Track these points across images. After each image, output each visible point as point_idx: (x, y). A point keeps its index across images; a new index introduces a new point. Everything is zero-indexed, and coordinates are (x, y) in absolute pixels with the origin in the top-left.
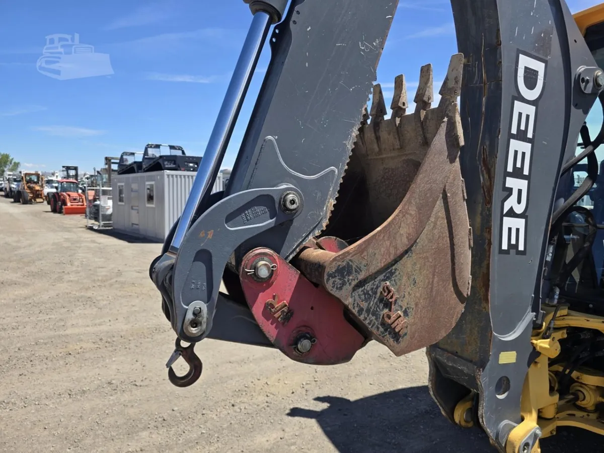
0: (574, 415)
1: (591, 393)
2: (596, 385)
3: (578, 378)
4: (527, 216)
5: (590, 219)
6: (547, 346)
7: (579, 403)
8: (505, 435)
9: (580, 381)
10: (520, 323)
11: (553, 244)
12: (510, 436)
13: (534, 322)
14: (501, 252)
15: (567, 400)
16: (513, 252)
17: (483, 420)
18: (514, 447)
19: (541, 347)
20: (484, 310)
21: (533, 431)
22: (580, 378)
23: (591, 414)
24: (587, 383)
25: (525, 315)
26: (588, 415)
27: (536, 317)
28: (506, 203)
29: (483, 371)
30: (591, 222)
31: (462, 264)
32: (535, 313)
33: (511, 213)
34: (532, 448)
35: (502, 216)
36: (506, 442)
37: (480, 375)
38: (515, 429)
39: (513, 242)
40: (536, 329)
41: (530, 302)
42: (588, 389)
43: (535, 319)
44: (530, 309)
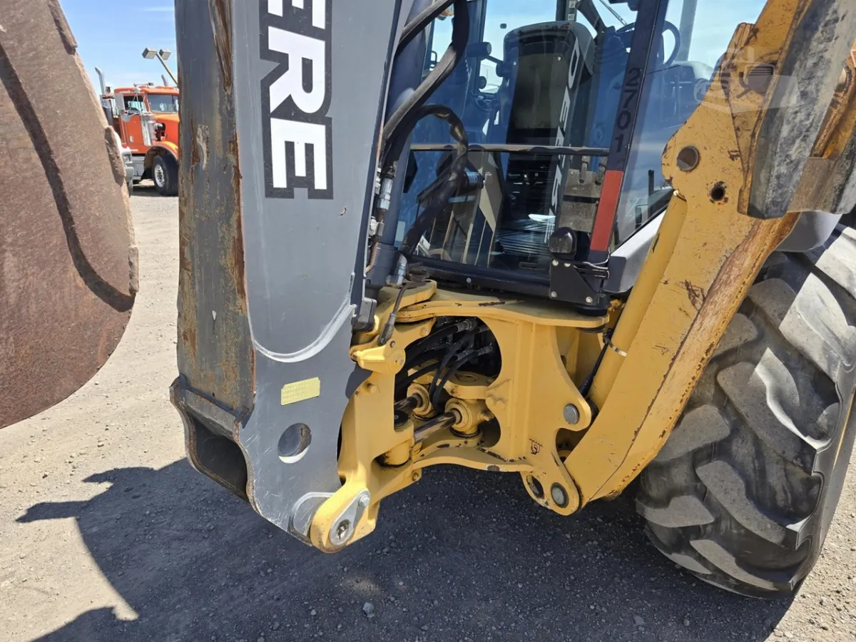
0: (447, 446)
1: (469, 411)
2: (476, 398)
3: (452, 392)
4: (330, 119)
5: (457, 130)
6: (381, 358)
7: (455, 426)
8: (307, 516)
9: (454, 395)
10: (328, 326)
11: (392, 177)
12: (316, 517)
13: (354, 321)
14: (271, 192)
15: (442, 424)
16: (301, 192)
17: (256, 507)
18: (320, 534)
19: (366, 362)
20: (240, 311)
21: (355, 498)
22: (455, 391)
23: (470, 441)
24: (464, 398)
25: (339, 310)
26: (466, 442)
27: (357, 311)
28: (273, 88)
29: (244, 427)
30: (459, 135)
31: (98, 219)
32: (355, 306)
33: (289, 110)
34: (355, 526)
35: (267, 116)
36: (310, 529)
37: (238, 434)
38: (326, 503)
39: (300, 171)
40: (359, 332)
41: (348, 286)
42: (465, 405)
43: (354, 316)
44: (348, 297)
